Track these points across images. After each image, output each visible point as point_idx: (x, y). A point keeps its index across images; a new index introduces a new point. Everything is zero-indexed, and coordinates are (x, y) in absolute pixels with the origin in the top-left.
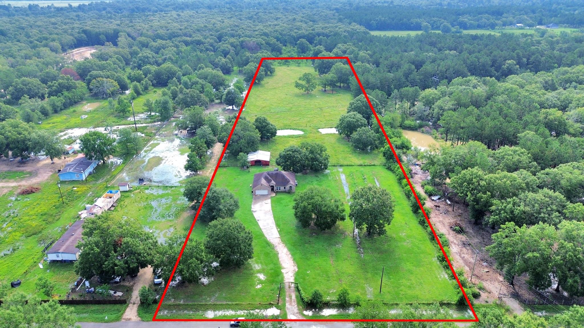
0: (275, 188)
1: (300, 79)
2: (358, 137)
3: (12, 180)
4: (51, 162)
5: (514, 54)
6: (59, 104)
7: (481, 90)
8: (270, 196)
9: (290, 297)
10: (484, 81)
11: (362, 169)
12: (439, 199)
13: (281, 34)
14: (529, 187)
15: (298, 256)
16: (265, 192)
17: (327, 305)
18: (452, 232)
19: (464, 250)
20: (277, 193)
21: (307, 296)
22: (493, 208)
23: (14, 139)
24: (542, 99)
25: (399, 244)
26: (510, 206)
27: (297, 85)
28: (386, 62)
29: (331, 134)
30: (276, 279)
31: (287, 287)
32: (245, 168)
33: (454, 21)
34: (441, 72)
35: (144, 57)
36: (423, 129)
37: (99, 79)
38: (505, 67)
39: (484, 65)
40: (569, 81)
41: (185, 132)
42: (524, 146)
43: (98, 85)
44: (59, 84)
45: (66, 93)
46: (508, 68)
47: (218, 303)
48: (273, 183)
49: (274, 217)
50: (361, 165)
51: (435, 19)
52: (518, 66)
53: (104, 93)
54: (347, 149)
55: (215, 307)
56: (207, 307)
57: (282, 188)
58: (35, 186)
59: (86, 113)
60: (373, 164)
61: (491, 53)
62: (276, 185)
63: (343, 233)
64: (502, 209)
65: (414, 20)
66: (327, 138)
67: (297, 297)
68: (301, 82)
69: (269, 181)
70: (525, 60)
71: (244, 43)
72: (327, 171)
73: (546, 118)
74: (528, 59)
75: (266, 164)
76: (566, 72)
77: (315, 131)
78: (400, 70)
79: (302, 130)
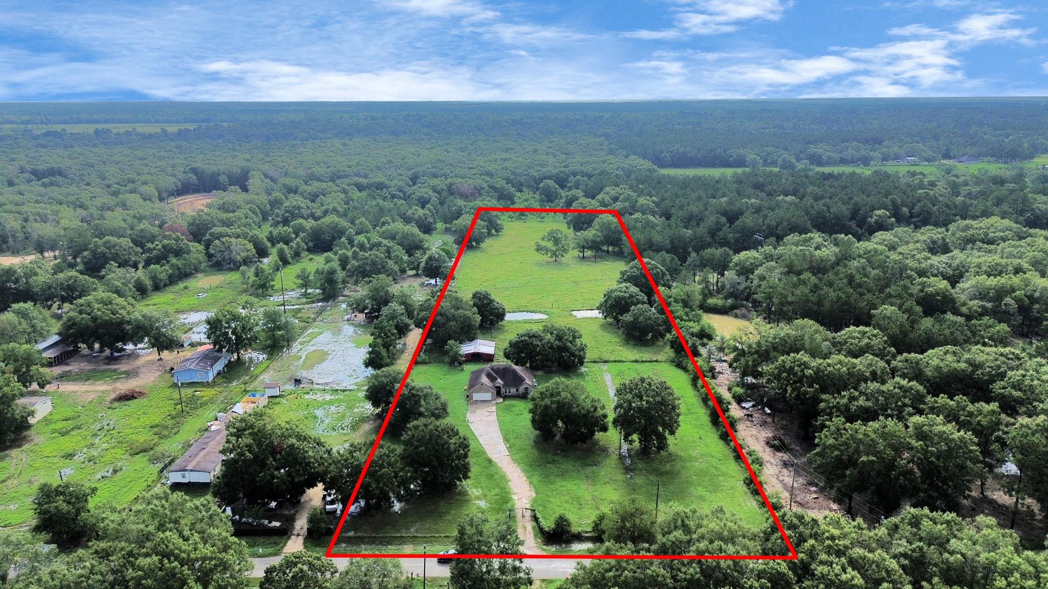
0: (503, 390)
1: (543, 239)
2: (632, 319)
3: (100, 382)
4: (158, 358)
5: (888, 201)
6: (163, 276)
7: (828, 252)
8: (494, 402)
9: (525, 528)
10: (835, 239)
11: (636, 366)
12: (753, 406)
13: (513, 173)
14: (874, 377)
15: (535, 479)
16: (488, 396)
17: (578, 538)
18: (768, 449)
19: (785, 471)
20: (505, 397)
21: (548, 524)
22: (822, 405)
23: (107, 320)
24: (923, 266)
25: (688, 464)
26: (845, 401)
27: (539, 249)
28: (681, 213)
29: (591, 318)
30: (504, 507)
31: (519, 516)
32: (456, 364)
33: (801, 152)
34: (768, 227)
35: (294, 207)
36: (738, 311)
37: (224, 239)
38: (872, 220)
39: (837, 218)
40: (971, 241)
41: (361, 317)
42: (878, 326)
43: (223, 249)
44: (164, 247)
45: (174, 260)
46: (877, 222)
47: (419, 535)
48: (500, 382)
49: (501, 430)
50: (636, 361)
51: (768, 149)
52: (893, 219)
53: (231, 261)
54: (616, 340)
55: (414, 539)
56: (402, 540)
57: (513, 391)
58: (137, 390)
59: (204, 291)
60: (655, 359)
61: (851, 198)
62: (505, 385)
63: (605, 450)
64: (834, 407)
65: (735, 152)
66: (583, 324)
67: (534, 528)
68: (543, 243)
69: (492, 378)
70: (905, 210)
71: (454, 187)
72: (583, 369)
73: (922, 291)
74: (911, 210)
75: (488, 358)
76: (968, 227)
77: (567, 313)
78: (702, 225)
79: (545, 313)
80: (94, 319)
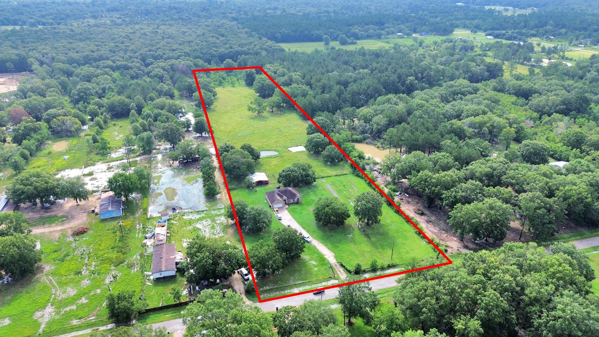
0: (287, 201)
1: (251, 103)
2: (328, 153)
3: (53, 225)
4: (76, 204)
5: (412, 71)
6: (33, 148)
7: (401, 107)
8: (285, 208)
9: (340, 271)
10: (399, 97)
11: (338, 178)
12: (400, 194)
13: (202, 53)
14: (460, 181)
15: (330, 246)
16: (280, 205)
17: (365, 272)
18: (417, 215)
19: (428, 225)
20: (288, 204)
21: (352, 268)
22: (444, 196)
24: (444, 111)
25: (389, 228)
26: (454, 193)
27: (250, 109)
29: (300, 152)
30: (324, 262)
31: (334, 266)
32: (251, 188)
33: (348, 32)
34: (364, 90)
35: (85, 89)
36: (367, 141)
37: (59, 118)
38: (408, 82)
39: (393, 82)
40: (455, 93)
41: (177, 163)
42: (446, 151)
43: (60, 124)
44: (25, 127)
45: (35, 136)
46: (410, 83)
47: (297, 283)
48: (285, 197)
49: (298, 223)
50: (337, 176)
51: (331, 30)
52: (417, 81)
53: (68, 131)
54: (319, 164)
55: (296, 286)
56: (291, 287)
57: (292, 201)
58: (85, 227)
59: (62, 154)
60: (344, 173)
61: (396, 70)
62: (288, 198)
63: (350, 226)
64: (449, 196)
65: (315, 32)
66: (299, 156)
67: (344, 270)
68: (254, 106)
69: (281, 197)
70: (420, 75)
71: (174, 66)
72: (315, 183)
73: (451, 127)
74: (422, 75)
75: (265, 183)
76: (452, 86)
77: (286, 150)
78: (333, 92)
79: (275, 150)
80: (36, 188)
